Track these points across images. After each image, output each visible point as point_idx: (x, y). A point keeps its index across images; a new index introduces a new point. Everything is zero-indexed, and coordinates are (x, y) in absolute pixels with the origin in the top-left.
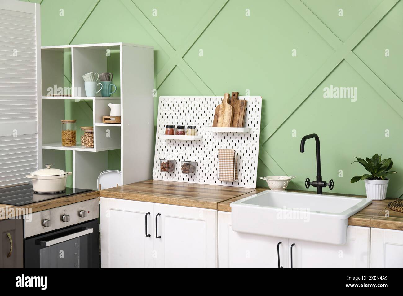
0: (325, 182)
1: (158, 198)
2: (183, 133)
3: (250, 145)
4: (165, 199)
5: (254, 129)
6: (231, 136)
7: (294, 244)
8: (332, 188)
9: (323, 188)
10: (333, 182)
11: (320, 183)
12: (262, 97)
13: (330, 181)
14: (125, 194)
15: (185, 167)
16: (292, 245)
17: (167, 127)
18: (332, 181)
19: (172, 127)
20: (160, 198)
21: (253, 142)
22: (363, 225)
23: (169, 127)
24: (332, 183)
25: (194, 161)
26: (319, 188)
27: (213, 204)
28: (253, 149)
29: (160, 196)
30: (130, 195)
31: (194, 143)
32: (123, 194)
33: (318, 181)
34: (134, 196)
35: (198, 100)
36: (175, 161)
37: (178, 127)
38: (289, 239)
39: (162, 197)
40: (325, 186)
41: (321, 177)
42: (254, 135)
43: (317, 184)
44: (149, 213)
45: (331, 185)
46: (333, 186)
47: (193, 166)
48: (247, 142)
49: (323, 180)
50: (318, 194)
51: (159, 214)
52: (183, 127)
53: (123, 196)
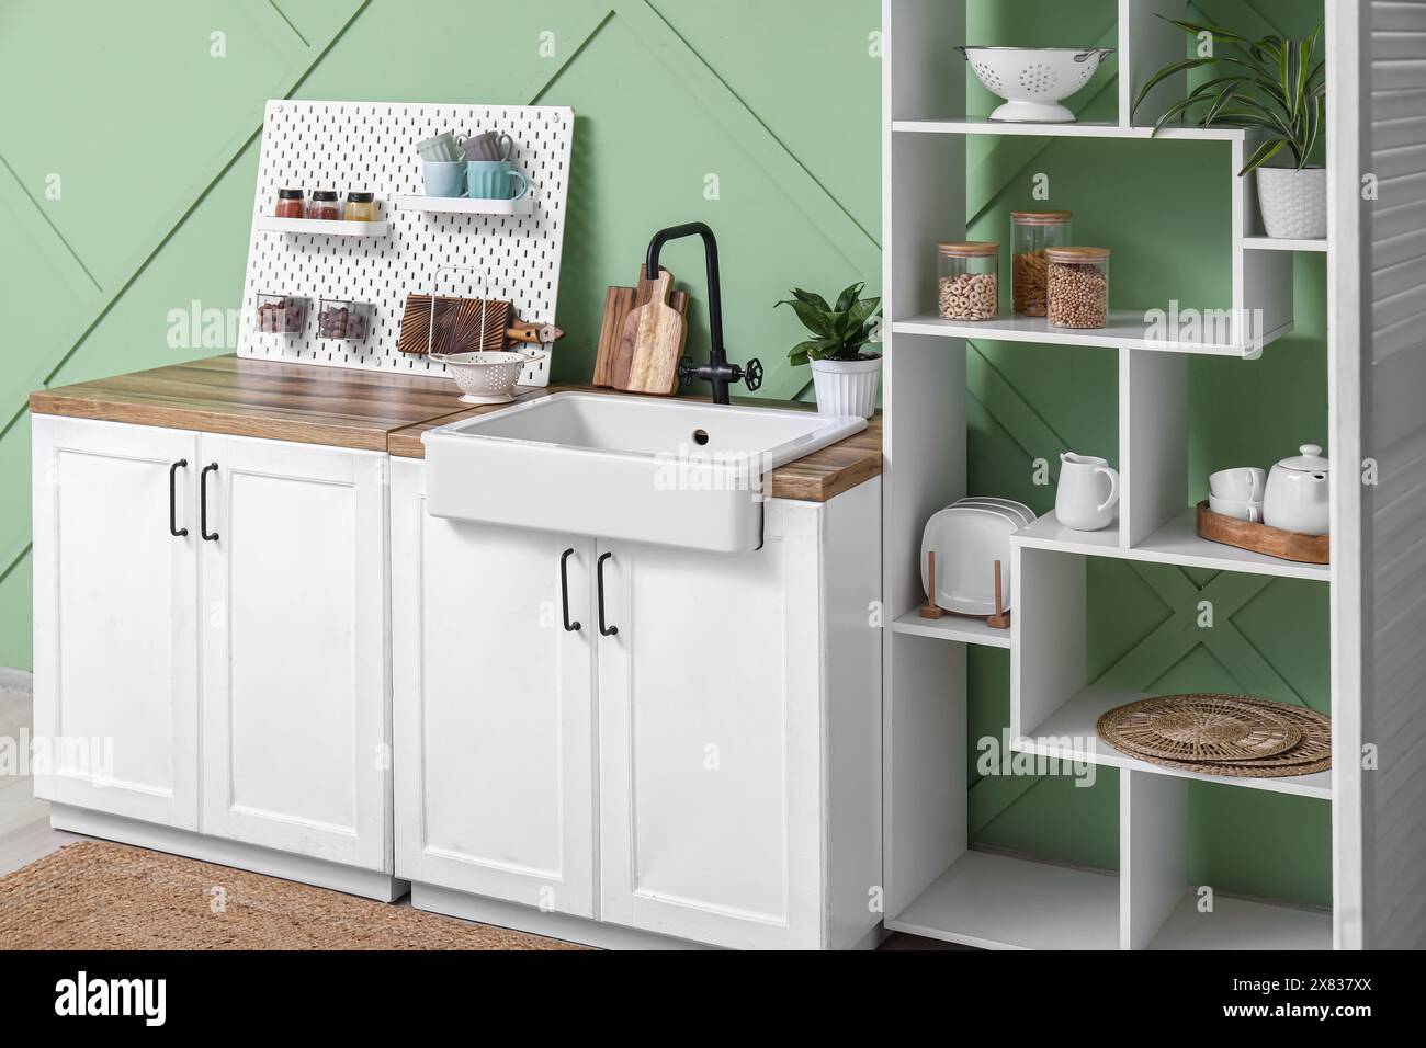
0: (736, 368)
1: (210, 416)
2: (331, 215)
3: (535, 254)
4: (231, 418)
5: (547, 205)
6: (481, 224)
7: (608, 555)
8: (757, 384)
9: (731, 385)
10: (759, 366)
11: (721, 370)
12: (574, 110)
13: (750, 364)
14: (109, 405)
15: (331, 318)
16: (603, 557)
17: (282, 194)
18: (755, 364)
19: (296, 195)
20: (219, 417)
21: (544, 245)
22: (804, 494)
23: (286, 194)
24: (758, 371)
25: (366, 301)
26: (716, 385)
27: (375, 435)
28: (542, 265)
29: (218, 411)
30: (124, 406)
31: (367, 245)
32: (102, 405)
33: (715, 363)
34: (136, 411)
35: (383, 114)
36: (308, 300)
37: (316, 196)
38: (596, 539)
39: (222, 414)
40: (735, 377)
41: (723, 353)
42: (547, 225)
43: (712, 374)
44: (184, 463)
45: (753, 374)
46: (760, 378)
47: (362, 318)
48: (527, 243)
49: (730, 361)
50: (715, 402)
51: (215, 467)
52: (330, 196)
53: (104, 410)
